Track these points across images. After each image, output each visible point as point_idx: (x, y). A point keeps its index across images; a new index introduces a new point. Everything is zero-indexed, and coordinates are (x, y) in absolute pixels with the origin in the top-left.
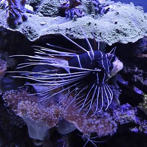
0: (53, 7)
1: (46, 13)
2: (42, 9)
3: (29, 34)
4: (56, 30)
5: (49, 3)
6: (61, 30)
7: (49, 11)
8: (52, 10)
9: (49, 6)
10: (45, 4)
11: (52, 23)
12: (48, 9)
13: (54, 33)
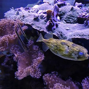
0: (73, 17)
1: (68, 21)
2: (66, 18)
3: (60, 37)
4: (81, 35)
5: (71, 14)
6: (85, 35)
7: (70, 20)
8: (72, 19)
9: (71, 16)
10: (68, 15)
11: (74, 28)
12: (70, 18)
13: (80, 37)
